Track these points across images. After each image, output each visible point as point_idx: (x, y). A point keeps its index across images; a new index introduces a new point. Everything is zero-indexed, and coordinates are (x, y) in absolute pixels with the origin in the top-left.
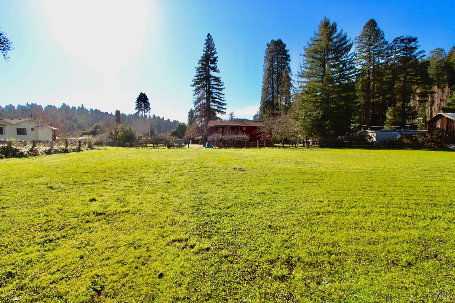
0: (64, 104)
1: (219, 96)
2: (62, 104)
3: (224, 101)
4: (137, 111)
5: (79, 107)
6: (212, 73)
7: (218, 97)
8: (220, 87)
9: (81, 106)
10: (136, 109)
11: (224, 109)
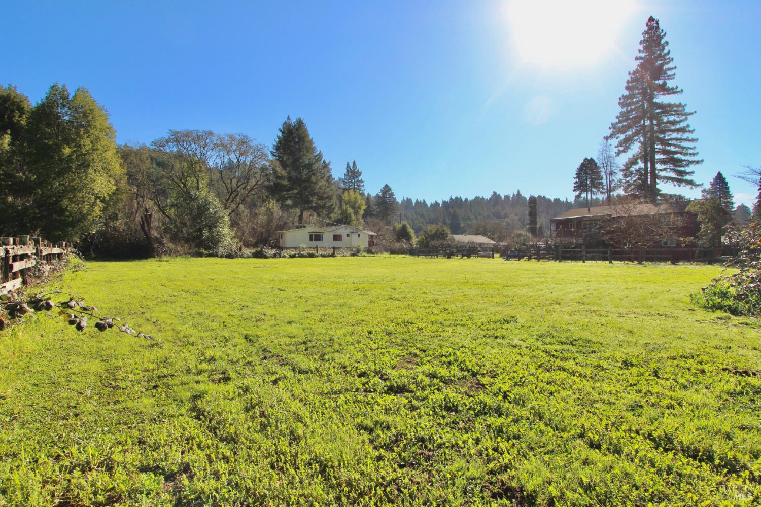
0: (494, 192)
1: (679, 146)
2: (492, 193)
3: (694, 154)
4: (577, 193)
5: (514, 195)
6: (662, 99)
7: (677, 149)
8: (678, 126)
9: (516, 193)
10: (574, 190)
11: (688, 173)
